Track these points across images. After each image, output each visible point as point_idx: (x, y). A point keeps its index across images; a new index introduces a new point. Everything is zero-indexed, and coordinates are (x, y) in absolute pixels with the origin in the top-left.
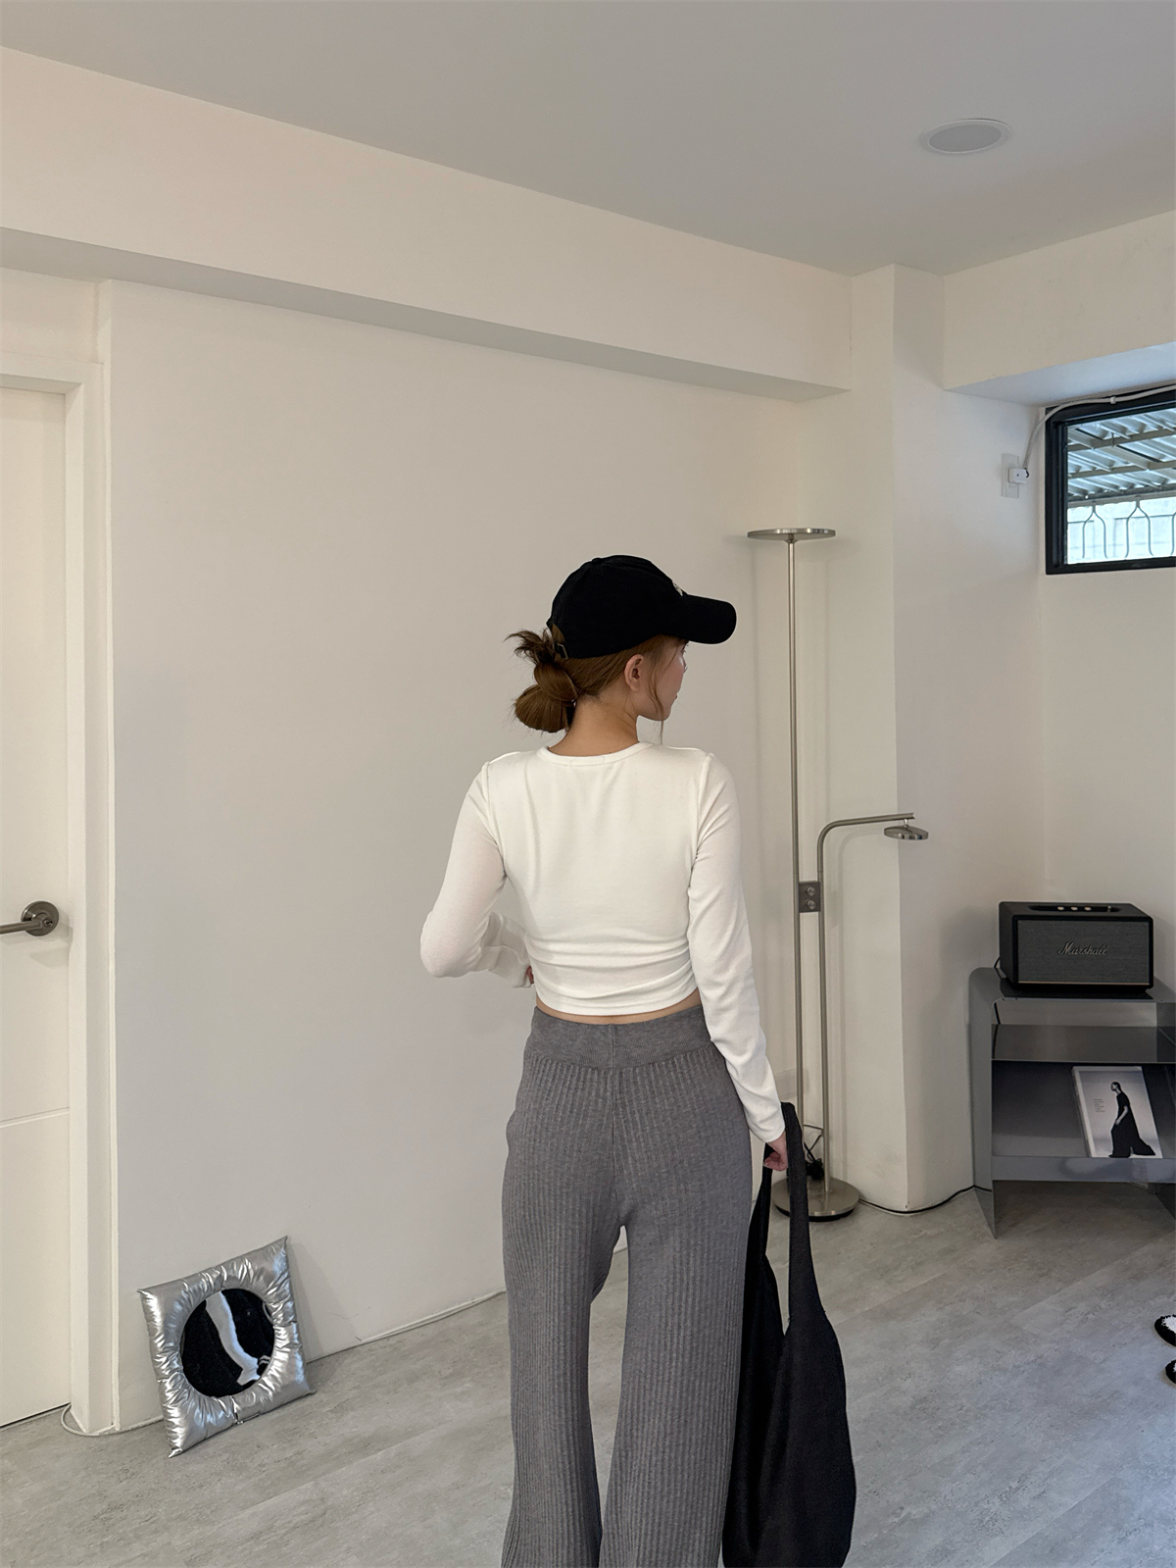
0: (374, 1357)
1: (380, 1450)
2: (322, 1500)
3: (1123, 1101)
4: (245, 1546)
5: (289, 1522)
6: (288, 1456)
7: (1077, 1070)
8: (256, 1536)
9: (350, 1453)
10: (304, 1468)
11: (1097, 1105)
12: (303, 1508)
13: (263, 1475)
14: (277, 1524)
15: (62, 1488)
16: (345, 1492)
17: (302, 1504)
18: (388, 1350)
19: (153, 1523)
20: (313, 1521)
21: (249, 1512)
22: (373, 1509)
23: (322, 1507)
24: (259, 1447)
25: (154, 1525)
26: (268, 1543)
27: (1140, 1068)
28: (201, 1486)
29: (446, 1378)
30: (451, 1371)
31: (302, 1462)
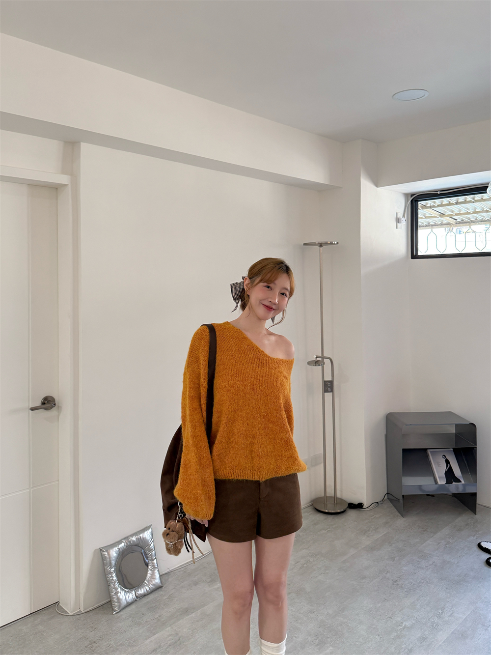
1: (193, 613)
2: (177, 634)
3: (447, 462)
5: (166, 644)
6: (156, 616)
7: (429, 451)
9: (181, 614)
10: (164, 622)
11: (438, 464)
13: (149, 625)
15: (68, 636)
16: (185, 630)
17: (169, 636)
18: (182, 573)
19: (111, 647)
21: (149, 640)
22: (198, 636)
23: (178, 637)
24: (143, 614)
25: (112, 649)
27: (452, 449)
28: (125, 632)
29: (209, 582)
30: (210, 579)
31: (163, 619)
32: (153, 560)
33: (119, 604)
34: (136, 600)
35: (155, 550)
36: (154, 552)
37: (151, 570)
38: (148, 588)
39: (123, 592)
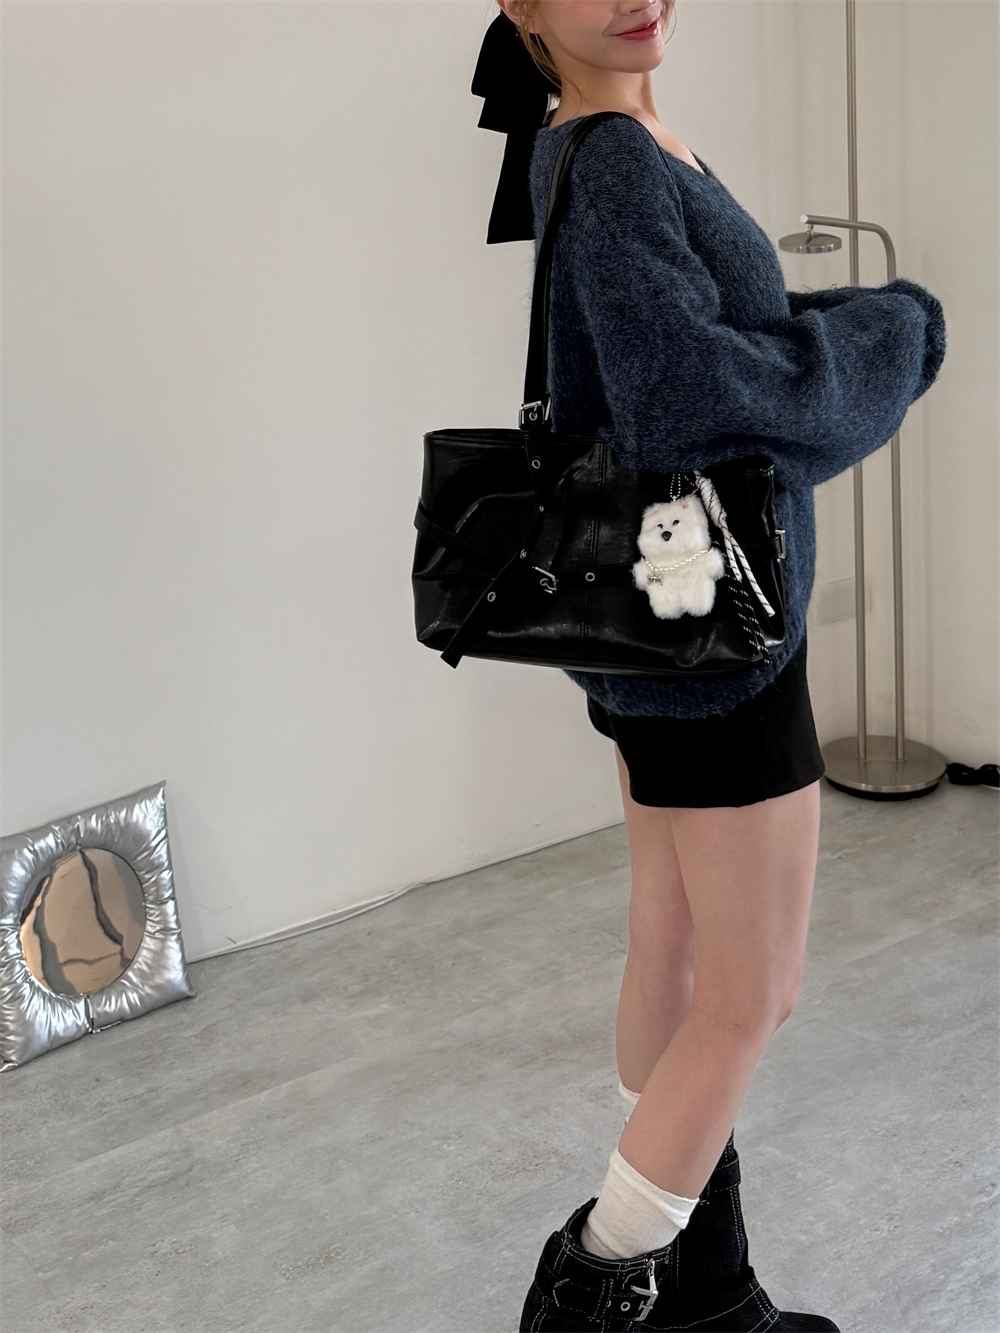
0: (253, 967)
1: (263, 1089)
2: (187, 1152)
4: (84, 1208)
5: (141, 1180)
6: (139, 1091)
8: (97, 1197)
9: (222, 1092)
10: (161, 1110)
12: (159, 1162)
13: (105, 1117)
14: (127, 1181)
16: (218, 1142)
17: (160, 1157)
18: (273, 958)
20: (174, 1179)
21: (86, 1164)
22: (256, 1166)
23: (187, 1161)
24: (97, 1080)
26: (113, 1206)
28: (20, 1131)
31: (157, 1102)
32: (163, 902)
33: (19, 1039)
34: (87, 1034)
35: (170, 867)
36: (166, 875)
37: (152, 936)
38: (134, 997)
39: (37, 1001)
